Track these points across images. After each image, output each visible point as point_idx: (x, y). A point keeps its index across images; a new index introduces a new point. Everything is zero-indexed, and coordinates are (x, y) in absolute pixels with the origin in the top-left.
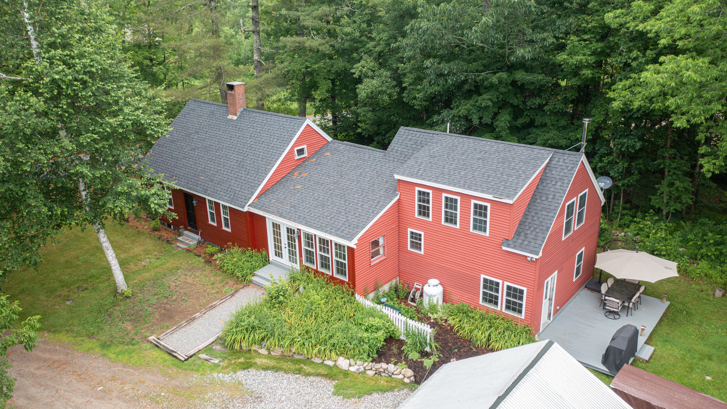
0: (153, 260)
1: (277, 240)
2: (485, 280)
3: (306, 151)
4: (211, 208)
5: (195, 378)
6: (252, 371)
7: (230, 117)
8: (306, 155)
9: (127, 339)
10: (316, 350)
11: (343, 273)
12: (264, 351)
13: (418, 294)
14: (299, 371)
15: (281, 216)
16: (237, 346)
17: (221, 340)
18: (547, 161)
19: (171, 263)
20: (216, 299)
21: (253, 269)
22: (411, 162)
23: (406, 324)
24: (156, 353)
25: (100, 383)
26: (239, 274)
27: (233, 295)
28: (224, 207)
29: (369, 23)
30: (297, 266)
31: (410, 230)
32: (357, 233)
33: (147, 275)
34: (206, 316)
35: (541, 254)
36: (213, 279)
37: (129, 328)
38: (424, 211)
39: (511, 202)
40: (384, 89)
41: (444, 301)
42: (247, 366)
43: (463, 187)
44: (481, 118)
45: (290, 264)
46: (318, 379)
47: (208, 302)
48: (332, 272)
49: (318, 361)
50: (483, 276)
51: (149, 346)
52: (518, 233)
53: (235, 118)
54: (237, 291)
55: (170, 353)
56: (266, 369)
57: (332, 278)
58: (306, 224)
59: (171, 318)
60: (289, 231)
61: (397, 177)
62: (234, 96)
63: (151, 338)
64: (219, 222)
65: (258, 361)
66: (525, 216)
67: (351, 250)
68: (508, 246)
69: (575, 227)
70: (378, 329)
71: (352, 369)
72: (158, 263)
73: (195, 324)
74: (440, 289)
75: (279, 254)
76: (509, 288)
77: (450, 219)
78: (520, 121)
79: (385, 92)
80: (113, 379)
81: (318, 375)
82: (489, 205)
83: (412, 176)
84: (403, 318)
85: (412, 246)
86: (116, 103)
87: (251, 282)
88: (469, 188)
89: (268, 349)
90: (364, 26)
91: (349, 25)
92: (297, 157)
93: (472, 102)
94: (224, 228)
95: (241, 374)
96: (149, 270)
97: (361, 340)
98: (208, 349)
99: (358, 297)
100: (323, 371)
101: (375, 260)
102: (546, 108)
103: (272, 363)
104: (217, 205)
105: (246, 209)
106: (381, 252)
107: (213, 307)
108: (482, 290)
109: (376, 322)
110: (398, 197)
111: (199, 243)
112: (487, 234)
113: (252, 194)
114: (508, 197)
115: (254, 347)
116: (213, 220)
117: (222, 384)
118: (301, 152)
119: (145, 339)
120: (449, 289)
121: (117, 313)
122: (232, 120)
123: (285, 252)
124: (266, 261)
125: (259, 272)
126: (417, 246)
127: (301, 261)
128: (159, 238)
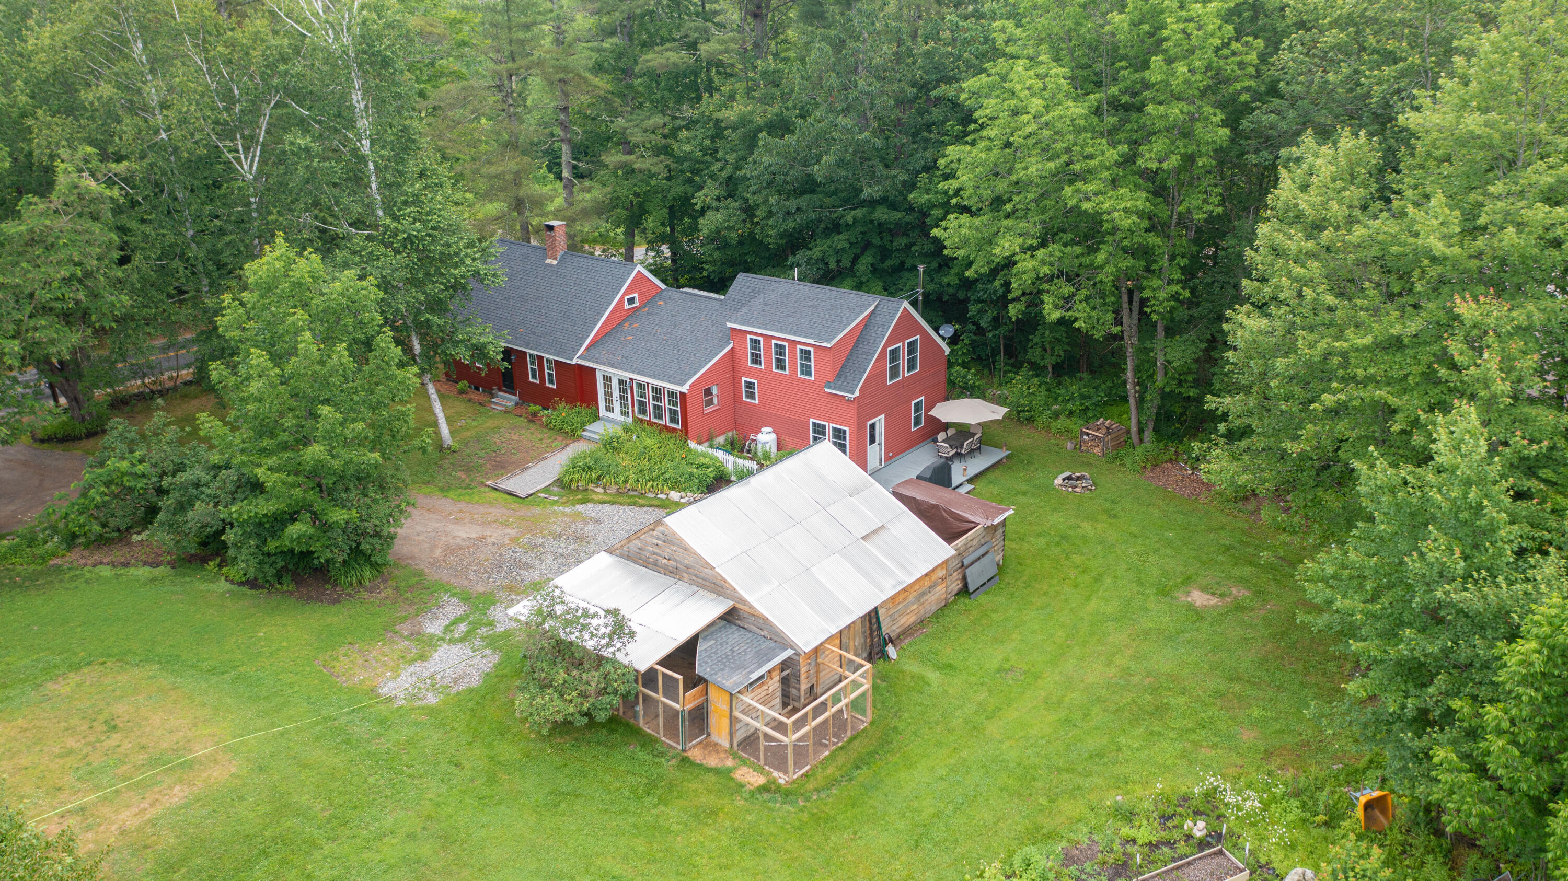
0: (469, 421)
1: (608, 393)
2: (814, 424)
3: (637, 299)
4: (532, 363)
5: (538, 510)
6: (590, 505)
7: (548, 261)
8: (637, 304)
9: (464, 485)
10: (649, 485)
11: (676, 422)
12: (600, 490)
13: (753, 445)
14: (634, 504)
15: (612, 366)
16: (574, 486)
17: (559, 482)
18: (872, 308)
19: (490, 424)
20: (546, 452)
21: (583, 424)
22: (745, 310)
23: (736, 464)
24: (495, 494)
25: (450, 514)
26: (568, 429)
27: (563, 449)
28: (549, 361)
29: (713, 139)
30: (630, 420)
31: (744, 379)
32: (689, 379)
33: (469, 434)
34: (539, 465)
35: (857, 394)
36: (540, 436)
37: (464, 477)
38: (756, 359)
39: (829, 345)
40: (731, 224)
41: (779, 450)
42: (585, 502)
43: (789, 333)
45: (622, 418)
46: (651, 509)
47: (539, 455)
48: (666, 421)
49: (651, 495)
50: (812, 420)
51: (487, 489)
52: (839, 376)
53: (555, 262)
54: (567, 445)
55: (510, 494)
56: (603, 503)
57: (666, 427)
58: (639, 373)
59: (503, 468)
60: (622, 382)
61: (729, 325)
62: (554, 238)
63: (489, 483)
64: (542, 379)
65: (595, 497)
66: (847, 360)
67: (683, 395)
68: (830, 388)
69: (904, 373)
70: (708, 468)
71: (683, 500)
72: (476, 423)
73: (529, 472)
74: (774, 436)
75: (610, 409)
76: (834, 429)
77: (780, 365)
79: (733, 227)
80: (461, 511)
81: (651, 506)
82: (812, 349)
83: (743, 324)
84: (731, 458)
85: (747, 397)
86: (457, 254)
87: (580, 437)
88: (795, 334)
89: (604, 488)
90: (707, 142)
91: (688, 141)
92: (627, 307)
94: (548, 385)
95: (580, 508)
96: (468, 430)
97: (691, 475)
98: (546, 489)
99: (692, 444)
100: (655, 502)
101: (708, 410)
103: (608, 498)
104: (540, 358)
105: (574, 362)
106: (715, 401)
107: (546, 458)
108: (811, 434)
109: (706, 461)
110: (731, 346)
111: (517, 404)
112: (813, 378)
113: (581, 345)
114: (827, 341)
115: (591, 486)
116: (534, 377)
117: (564, 514)
118: (631, 301)
119: (483, 484)
120: (783, 437)
121: (446, 466)
122: (551, 265)
123: (617, 405)
124: (596, 417)
125: (588, 427)
126: (751, 395)
127: (633, 411)
128: (470, 400)
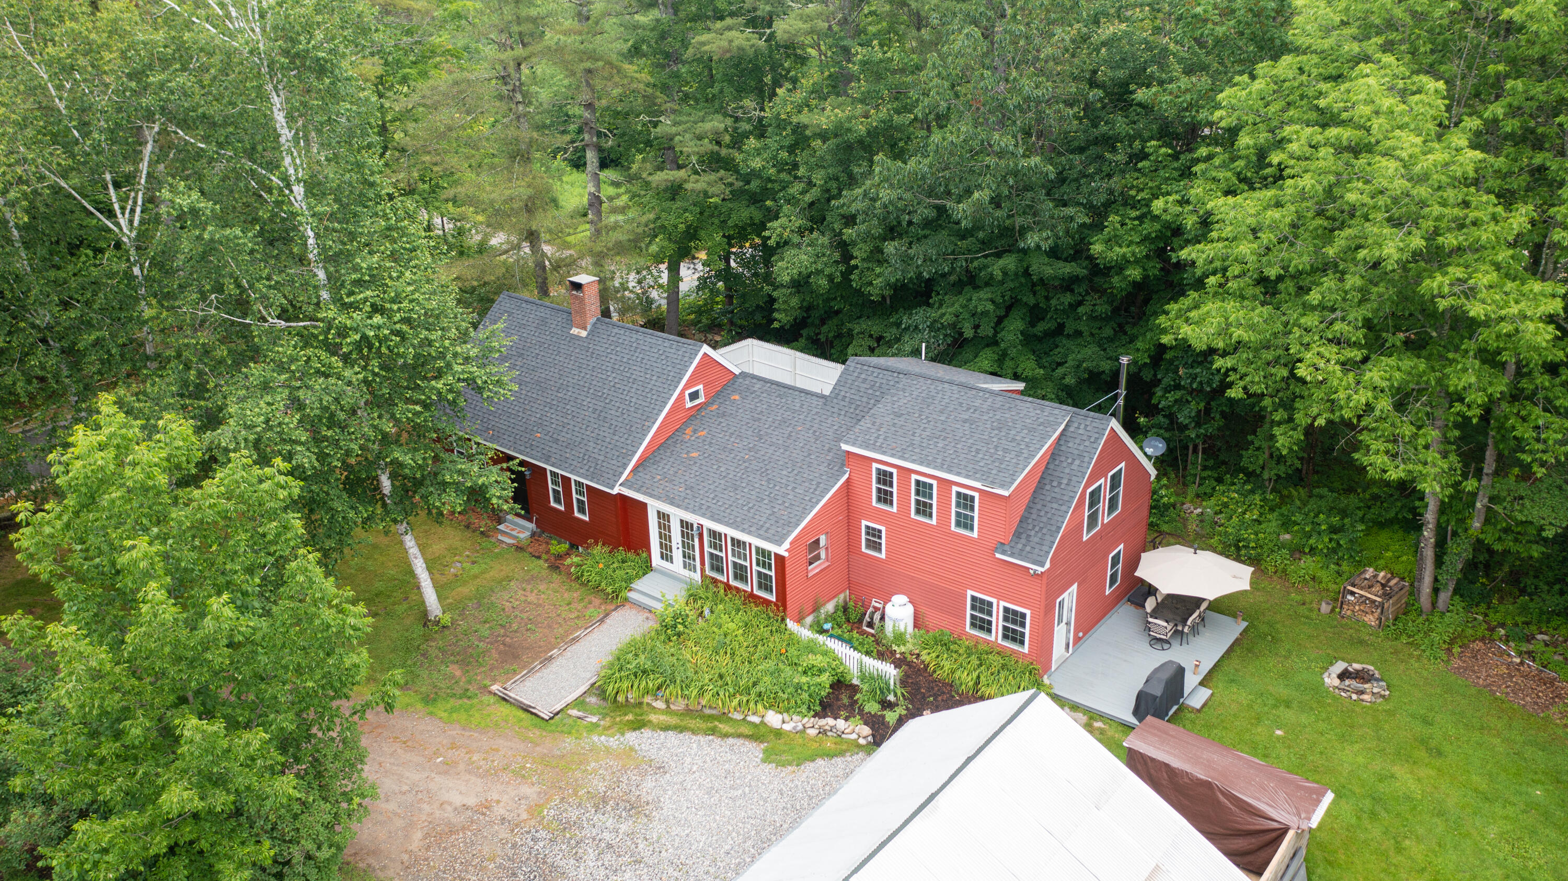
0: (467, 565)
1: (665, 538)
2: (974, 599)
3: (702, 393)
4: (555, 483)
5: (569, 743)
6: (647, 733)
7: (575, 331)
8: (701, 399)
9: (459, 692)
10: (735, 702)
11: (768, 589)
12: (660, 705)
13: (877, 616)
14: (713, 731)
15: (672, 504)
16: (621, 698)
17: (598, 690)
18: (1062, 427)
19: (496, 570)
20: (578, 628)
21: (629, 580)
22: (866, 423)
23: (861, 663)
24: (505, 709)
25: (437, 753)
26: (609, 590)
27: (602, 621)
28: (579, 484)
29: (791, 149)
30: (697, 577)
31: (864, 523)
32: (791, 532)
33: (465, 590)
34: (568, 654)
35: (1048, 565)
36: (567, 595)
37: (458, 673)
38: (885, 497)
39: (1006, 493)
40: (820, 267)
41: (916, 625)
42: (638, 725)
43: (941, 468)
44: (976, 327)
45: (686, 573)
46: (740, 741)
47: (567, 633)
48: (752, 586)
49: (738, 716)
50: (970, 593)
51: (492, 699)
52: (1017, 535)
53: (584, 334)
54: (607, 615)
55: (526, 709)
56: (666, 728)
57: (752, 595)
58: (712, 518)
59: (516, 657)
60: (685, 525)
61: (845, 447)
62: (582, 301)
63: (495, 688)
64: (569, 505)
65: (653, 718)
66: (1029, 508)
67: (780, 559)
68: (1004, 553)
69: (1105, 518)
70: (821, 671)
71: (787, 727)
72: (476, 569)
73: (554, 666)
74: (910, 609)
75: (667, 556)
76: (1006, 610)
77: (924, 509)
78: (1041, 327)
79: (822, 271)
80: (453, 746)
81: (739, 736)
82: (976, 495)
83: (867, 448)
84: (856, 655)
85: (868, 546)
87: (626, 600)
88: (949, 471)
89: (667, 702)
90: (784, 155)
91: (758, 152)
92: (689, 405)
93: (962, 300)
94: (577, 514)
95: (631, 737)
96: (465, 583)
97: (798, 687)
98: (579, 702)
99: (791, 624)
100: (746, 730)
101: (814, 568)
102: (1081, 310)
103: (673, 721)
104: (566, 481)
105: (615, 491)
106: (823, 555)
107: (575, 640)
108: (969, 612)
109: (818, 660)
110: (846, 476)
111: (533, 534)
112: (975, 534)
113: (625, 466)
114: (1002, 486)
115: (647, 699)
116: (557, 500)
117: (608, 750)
118: (694, 396)
119: (485, 690)
120: (923, 610)
121: (433, 652)
122: (578, 338)
123: (677, 554)
124: (648, 567)
125: (638, 585)
126: (877, 547)
127: (702, 570)
128: (467, 527)
